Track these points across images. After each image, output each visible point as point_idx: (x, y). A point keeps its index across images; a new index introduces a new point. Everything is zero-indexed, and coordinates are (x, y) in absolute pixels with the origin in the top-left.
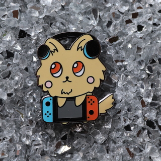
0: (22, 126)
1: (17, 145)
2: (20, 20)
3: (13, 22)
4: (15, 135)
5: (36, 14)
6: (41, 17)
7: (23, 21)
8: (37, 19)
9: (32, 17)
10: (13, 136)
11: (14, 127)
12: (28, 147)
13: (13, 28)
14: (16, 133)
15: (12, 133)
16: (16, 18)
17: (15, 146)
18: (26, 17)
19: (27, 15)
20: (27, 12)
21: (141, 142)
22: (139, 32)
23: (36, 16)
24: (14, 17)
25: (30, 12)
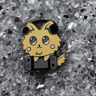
0: (16, 73)
1: (14, 83)
2: (16, 12)
3: (12, 13)
4: (12, 78)
5: (26, 9)
6: (28, 10)
7: (18, 13)
8: (26, 12)
9: (23, 10)
10: (11, 78)
11: (12, 73)
12: (19, 85)
13: (12, 17)
14: (13, 77)
15: (10, 76)
16: (14, 11)
17: (12, 84)
18: (20, 10)
19: (20, 9)
20: (20, 7)
21: (84, 83)
22: (85, 20)
23: (25, 10)
24: (13, 10)
25: (22, 8)
